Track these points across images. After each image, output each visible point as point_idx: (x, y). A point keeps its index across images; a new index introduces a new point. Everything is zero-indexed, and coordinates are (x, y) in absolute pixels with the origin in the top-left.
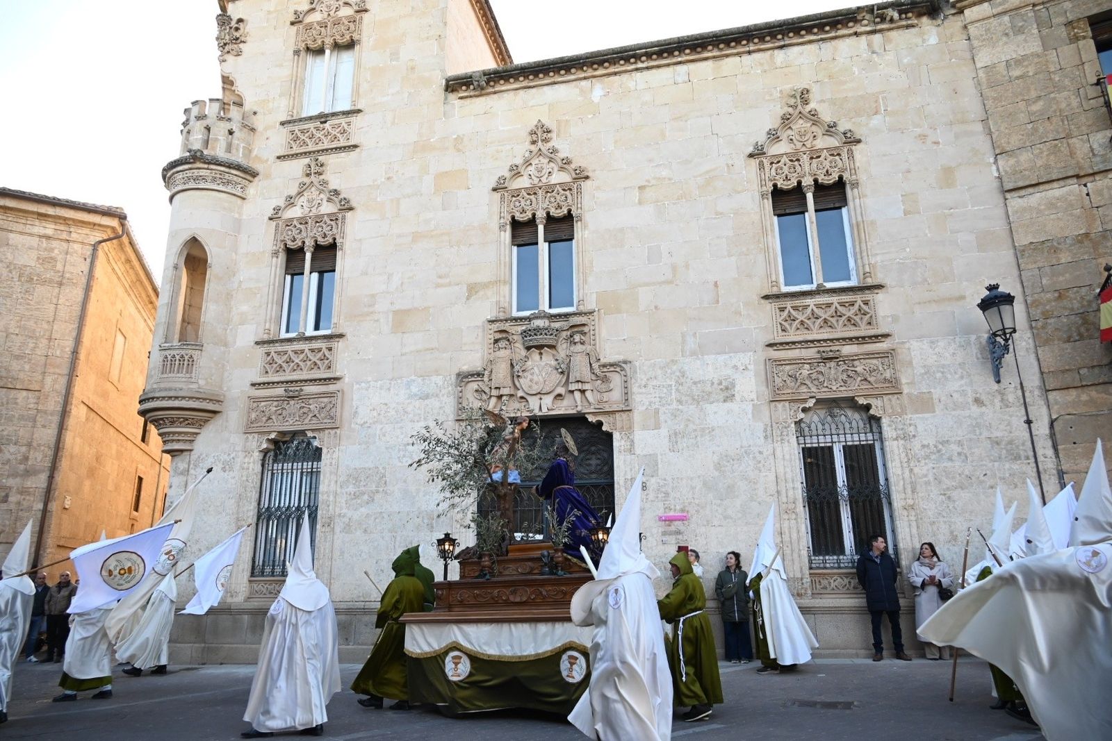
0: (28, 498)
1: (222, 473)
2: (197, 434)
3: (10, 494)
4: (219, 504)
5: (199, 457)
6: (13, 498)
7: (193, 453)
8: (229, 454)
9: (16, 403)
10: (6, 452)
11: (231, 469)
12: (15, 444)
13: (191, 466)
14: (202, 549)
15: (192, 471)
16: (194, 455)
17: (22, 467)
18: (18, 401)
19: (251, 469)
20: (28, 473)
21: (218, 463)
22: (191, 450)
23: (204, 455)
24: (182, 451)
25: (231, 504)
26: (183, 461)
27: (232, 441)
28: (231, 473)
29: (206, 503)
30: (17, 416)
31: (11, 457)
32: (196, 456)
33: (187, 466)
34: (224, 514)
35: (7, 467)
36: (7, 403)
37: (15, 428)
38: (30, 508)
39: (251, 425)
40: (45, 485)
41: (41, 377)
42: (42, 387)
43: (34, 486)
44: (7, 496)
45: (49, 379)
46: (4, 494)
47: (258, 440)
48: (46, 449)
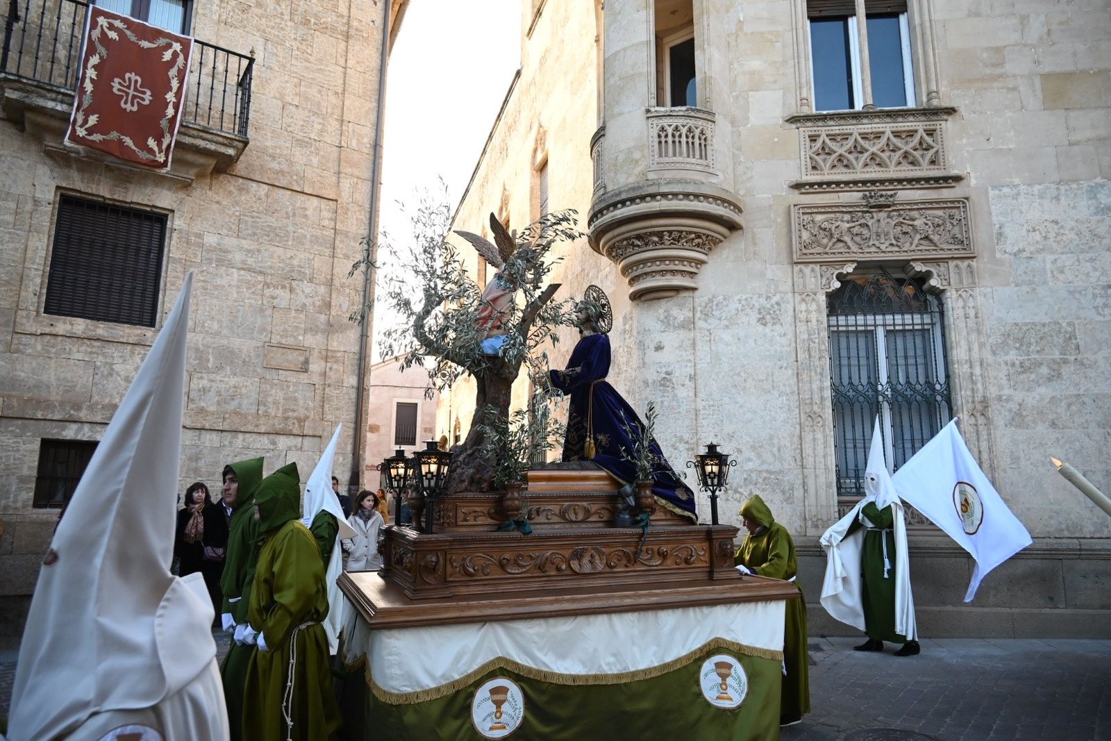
0: (335, 366)
1: (760, 328)
2: (703, 262)
3: (311, 360)
4: (761, 377)
5: (711, 301)
6: (316, 366)
7: (697, 293)
8: (768, 298)
9: (305, 216)
10: (300, 293)
11: (776, 321)
12: (311, 281)
13: (698, 315)
14: (744, 449)
15: (700, 324)
16: (700, 298)
17: (323, 318)
18: (307, 213)
19: (814, 322)
20: (331, 328)
21: (748, 310)
22: (694, 289)
23: (721, 298)
24: (677, 289)
25: (786, 377)
26: (681, 307)
27: (769, 275)
28: (777, 327)
29: (739, 374)
30: (308, 236)
31: (308, 301)
32: (706, 299)
33: (691, 315)
34: (776, 393)
35: (302, 316)
36: (294, 215)
37: (307, 255)
38: (340, 384)
39: (805, 251)
40: (356, 348)
41: (334, 179)
42: (339, 194)
43: (342, 349)
44: (307, 362)
45: (346, 184)
46: (302, 359)
47: (822, 276)
48: (353, 293)
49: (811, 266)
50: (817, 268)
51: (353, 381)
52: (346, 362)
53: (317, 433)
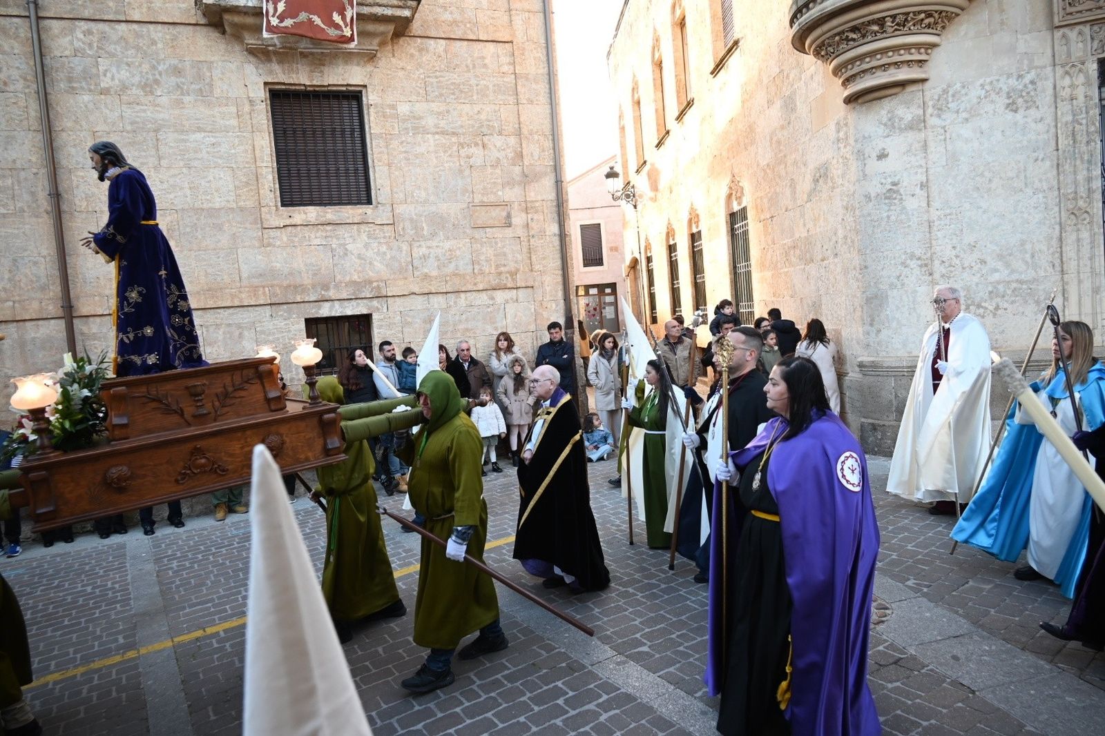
0: (536, 217)
1: (1009, 116)
2: (934, 46)
3: (513, 213)
4: (1010, 174)
5: (945, 91)
6: (518, 219)
7: (927, 85)
8: (1020, 77)
9: (485, 66)
10: (492, 148)
11: (1031, 103)
12: (500, 133)
13: (930, 111)
14: (989, 259)
15: (932, 121)
16: (932, 91)
17: (517, 169)
18: (486, 61)
19: (1081, 98)
20: (527, 179)
21: (993, 96)
22: (924, 81)
23: (958, 85)
24: (902, 84)
25: (1044, 171)
26: (908, 104)
27: (1021, 47)
28: (1032, 111)
29: (982, 175)
30: (491, 86)
31: (501, 155)
32: (939, 90)
33: (921, 112)
34: (1029, 191)
35: (498, 171)
36: (474, 66)
37: (493, 107)
38: (542, 233)
39: (1069, 10)
40: (552, 196)
41: (506, 18)
42: (513, 35)
43: (539, 198)
44: (509, 216)
45: (518, 21)
46: (504, 214)
47: (1092, 39)
48: (542, 138)
49: (1078, 28)
50: (1086, 29)
51: (554, 228)
52: (546, 211)
53: (529, 284)
